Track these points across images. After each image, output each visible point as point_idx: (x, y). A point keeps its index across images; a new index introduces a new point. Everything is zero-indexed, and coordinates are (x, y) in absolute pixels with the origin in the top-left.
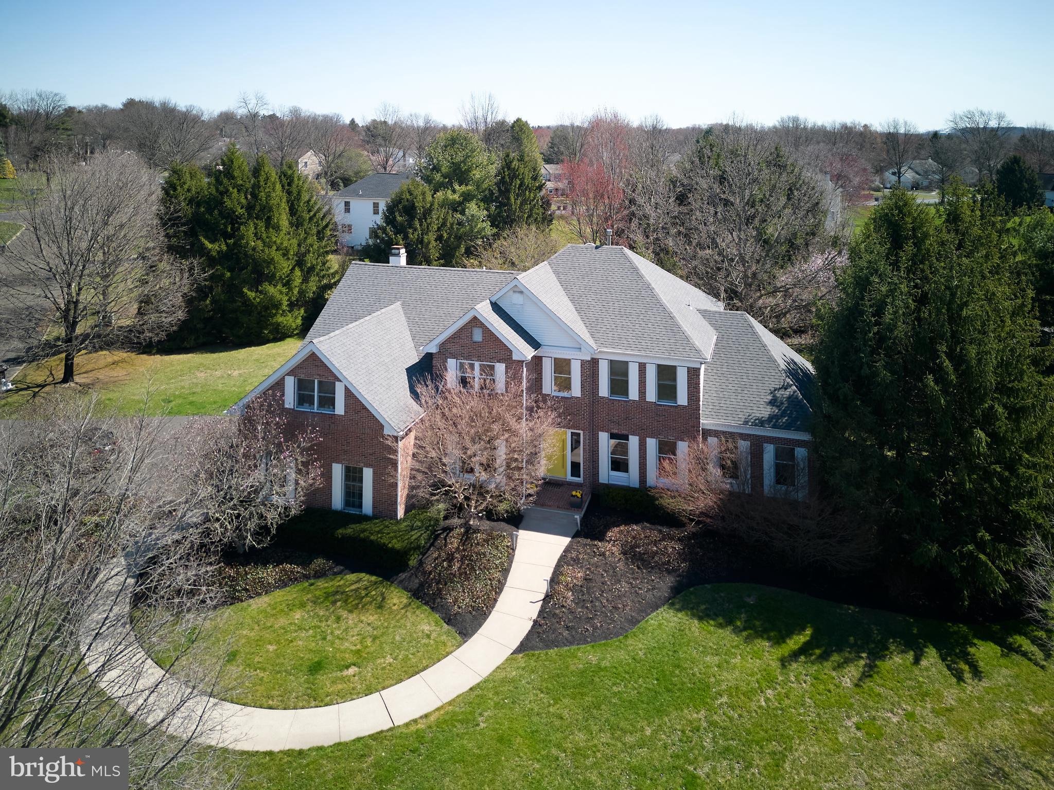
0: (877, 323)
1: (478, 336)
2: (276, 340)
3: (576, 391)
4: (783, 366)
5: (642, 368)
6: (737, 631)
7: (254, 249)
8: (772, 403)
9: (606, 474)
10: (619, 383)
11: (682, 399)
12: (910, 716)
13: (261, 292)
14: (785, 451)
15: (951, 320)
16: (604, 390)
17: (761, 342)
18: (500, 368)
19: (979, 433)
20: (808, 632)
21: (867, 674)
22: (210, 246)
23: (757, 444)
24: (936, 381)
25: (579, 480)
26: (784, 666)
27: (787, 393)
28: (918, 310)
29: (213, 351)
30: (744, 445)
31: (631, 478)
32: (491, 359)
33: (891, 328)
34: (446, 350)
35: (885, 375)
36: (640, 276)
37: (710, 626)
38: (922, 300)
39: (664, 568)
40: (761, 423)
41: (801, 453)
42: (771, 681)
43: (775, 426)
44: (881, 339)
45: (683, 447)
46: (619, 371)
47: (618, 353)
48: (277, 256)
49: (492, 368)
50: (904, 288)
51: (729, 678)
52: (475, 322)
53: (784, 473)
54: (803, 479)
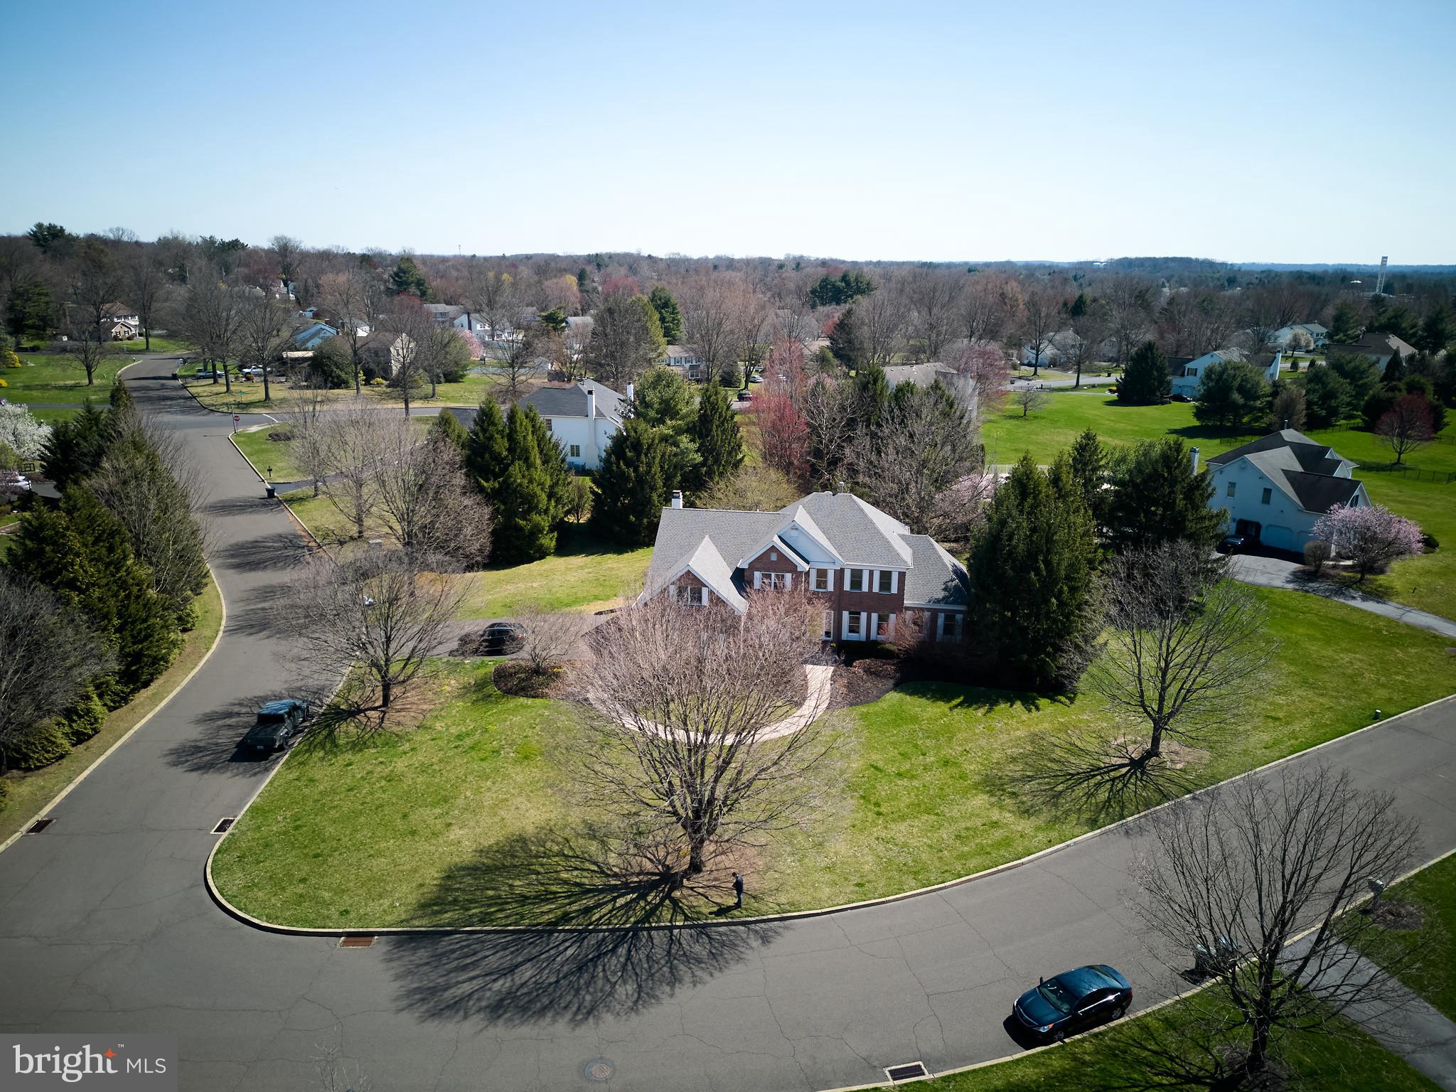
0: (1009, 545)
1: (774, 557)
2: (541, 558)
3: (831, 587)
4: (951, 569)
5: (871, 573)
6: (928, 699)
7: (520, 485)
8: (945, 589)
9: (846, 635)
10: (856, 582)
11: (894, 590)
12: (1006, 724)
13: (530, 520)
14: (950, 616)
15: (1047, 542)
16: (847, 587)
17: (938, 554)
18: (788, 576)
19: (1054, 600)
20: (962, 698)
21: (990, 711)
22: (485, 484)
23: (934, 613)
24: (1035, 575)
25: (831, 639)
26: (951, 710)
27: (954, 583)
28: (1031, 536)
29: (498, 569)
30: (927, 614)
31: (862, 635)
32: (783, 571)
33: (1015, 547)
34: (754, 566)
35: (1011, 573)
36: (866, 515)
37: (916, 698)
38: (1033, 530)
39: (887, 676)
40: (938, 601)
41: (959, 617)
42: (946, 716)
43: (946, 603)
44: (1010, 553)
45: (893, 617)
46: (857, 576)
47: (857, 565)
48: (538, 490)
49: (783, 576)
50: (1025, 524)
51: (926, 715)
52: (773, 549)
53: (948, 629)
54: (958, 630)
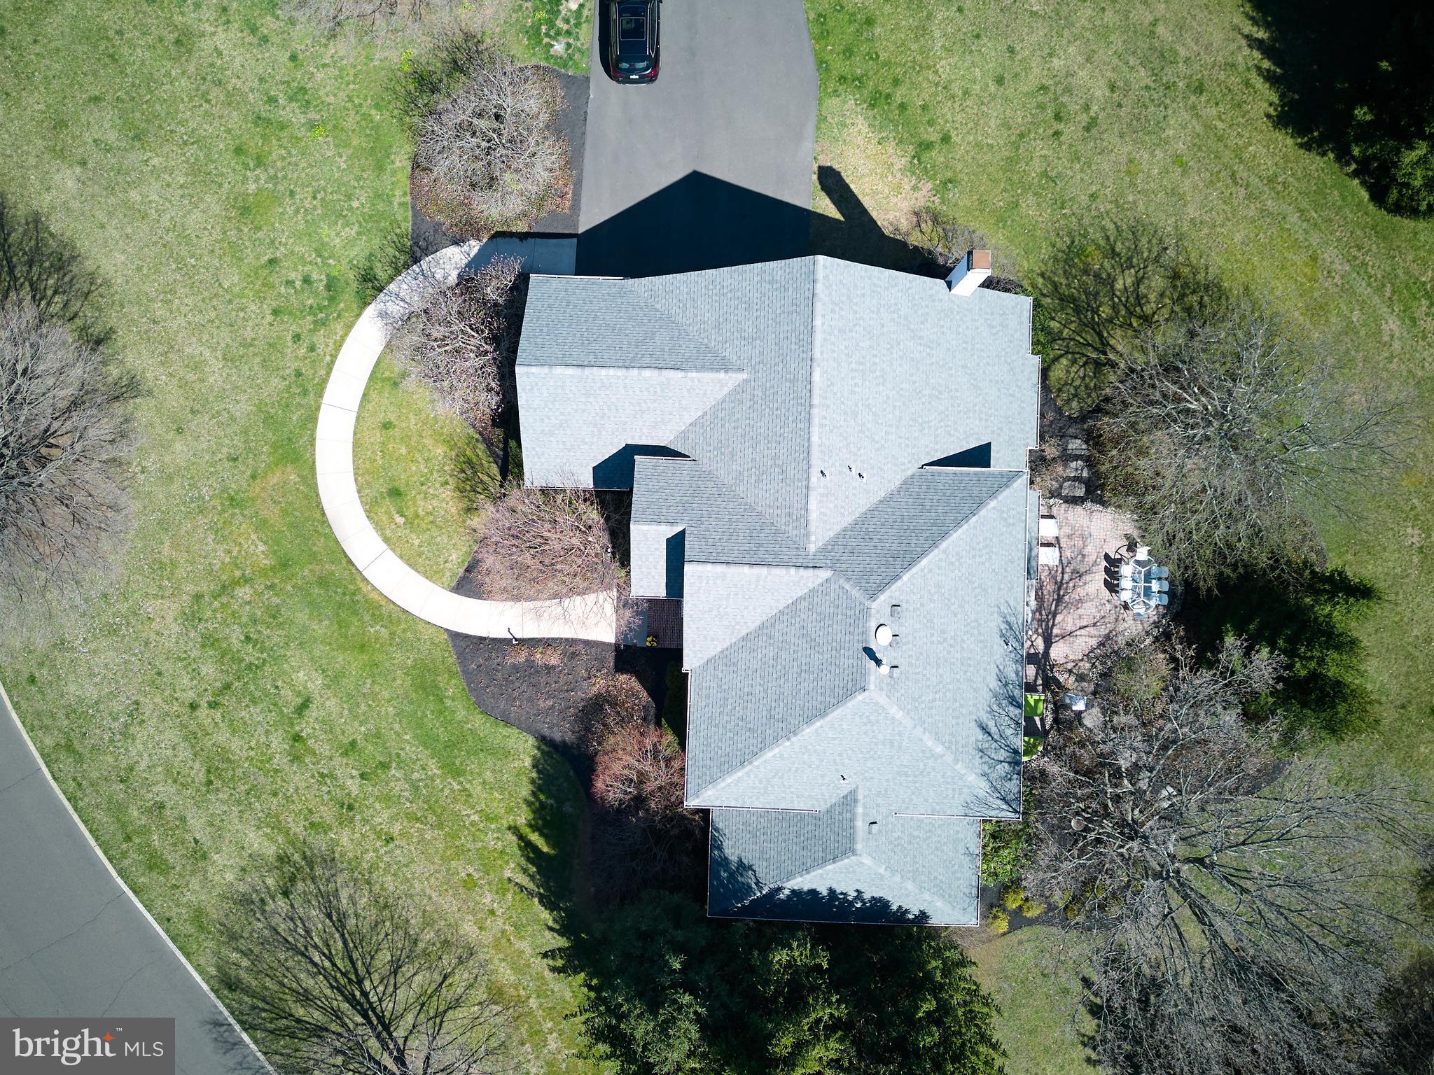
8: (741, 865)
20: (552, 851)
21: (522, 889)
26: (509, 828)
27: (753, 884)
42: (487, 819)
51: (477, 790)
